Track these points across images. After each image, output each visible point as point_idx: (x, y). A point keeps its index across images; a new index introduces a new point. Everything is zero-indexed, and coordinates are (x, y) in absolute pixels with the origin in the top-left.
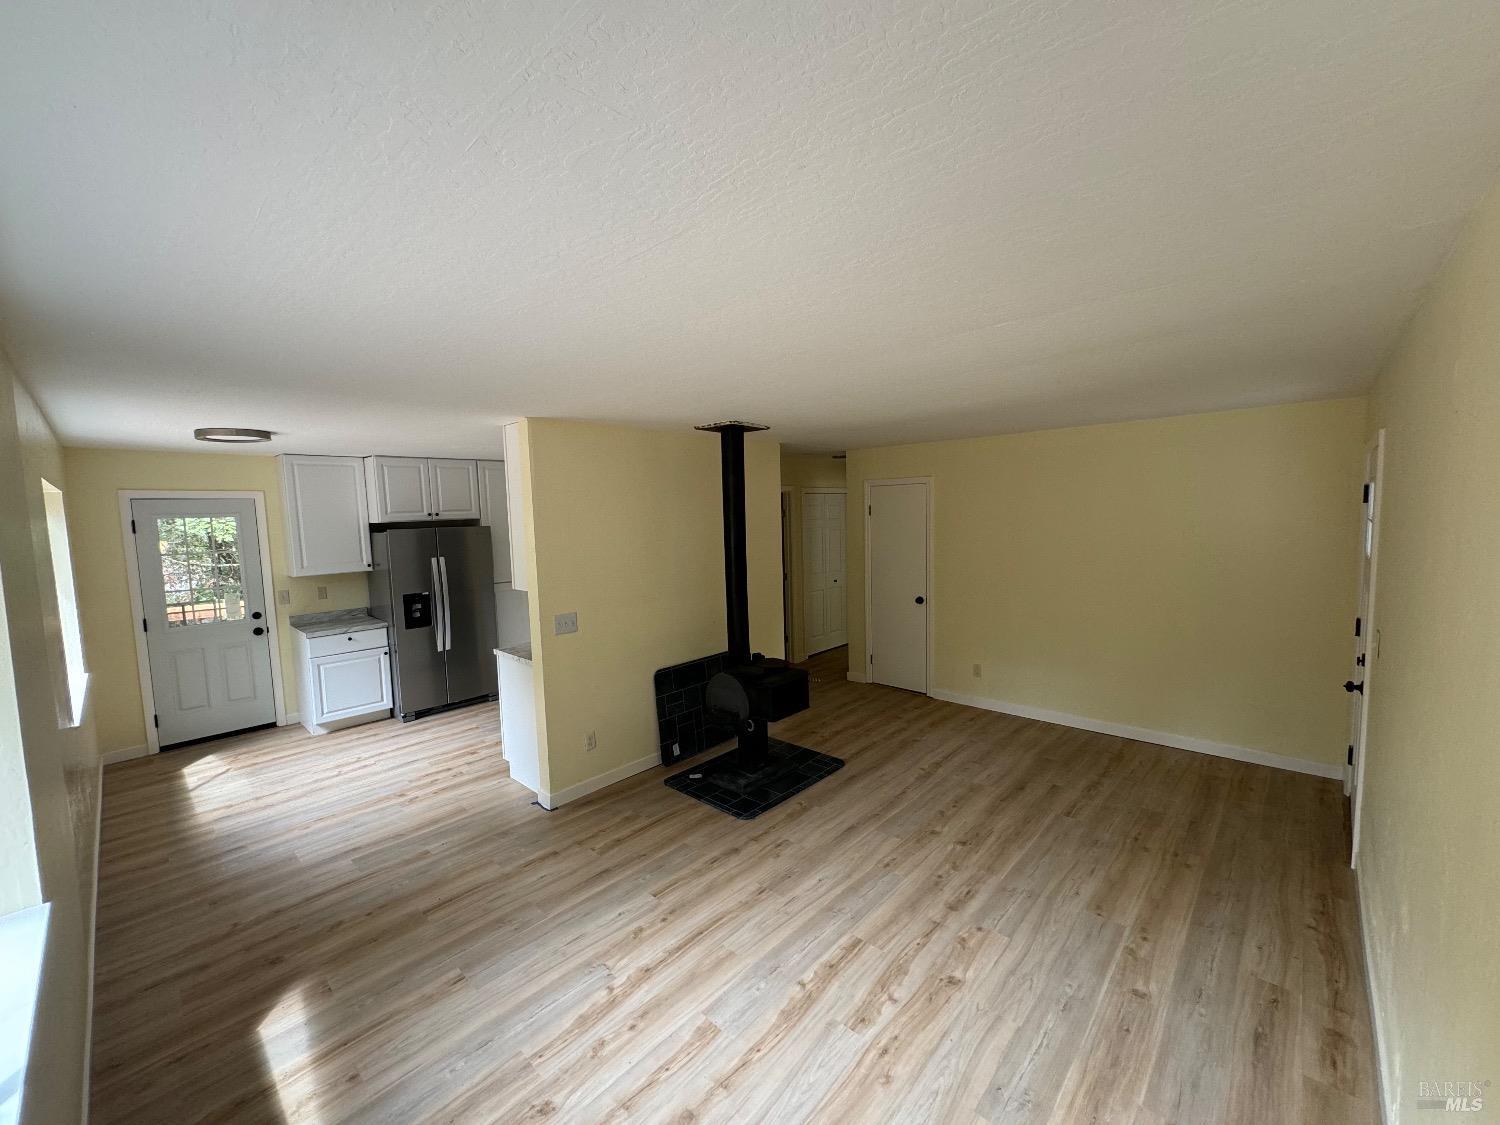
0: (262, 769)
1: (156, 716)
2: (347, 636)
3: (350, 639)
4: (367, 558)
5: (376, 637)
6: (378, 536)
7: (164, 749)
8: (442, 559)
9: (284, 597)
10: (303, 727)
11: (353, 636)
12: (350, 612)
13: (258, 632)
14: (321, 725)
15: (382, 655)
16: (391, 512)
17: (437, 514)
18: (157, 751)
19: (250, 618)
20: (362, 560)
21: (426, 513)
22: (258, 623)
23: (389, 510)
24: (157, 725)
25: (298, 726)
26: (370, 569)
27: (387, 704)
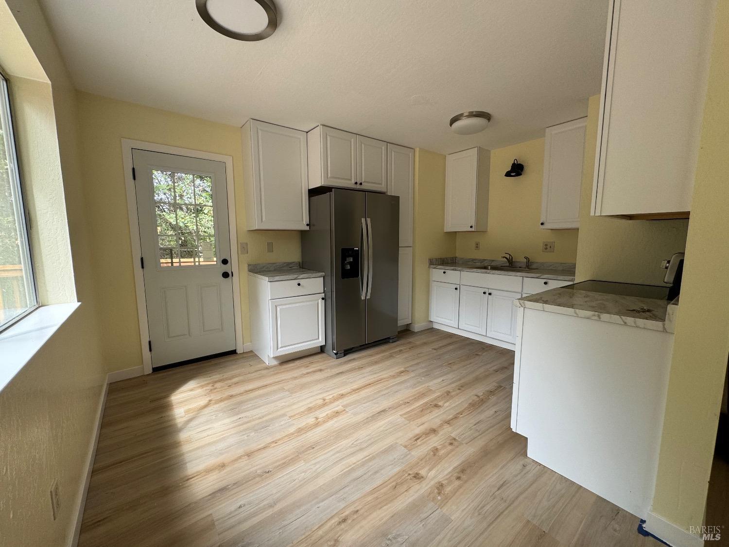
0: (241, 403)
1: (150, 342)
2: (297, 282)
3: (299, 284)
4: (306, 220)
5: (314, 284)
6: (315, 198)
7: (156, 370)
8: (369, 220)
9: (243, 248)
10: (256, 356)
11: (301, 282)
12: (288, 264)
13: (226, 275)
14: (276, 358)
15: (320, 301)
16: (331, 177)
17: (361, 184)
18: (151, 371)
19: (220, 263)
20: (303, 220)
21: (353, 181)
22: (226, 268)
23: (329, 176)
24: (150, 350)
25: (252, 355)
26: (307, 228)
27: (321, 341)
